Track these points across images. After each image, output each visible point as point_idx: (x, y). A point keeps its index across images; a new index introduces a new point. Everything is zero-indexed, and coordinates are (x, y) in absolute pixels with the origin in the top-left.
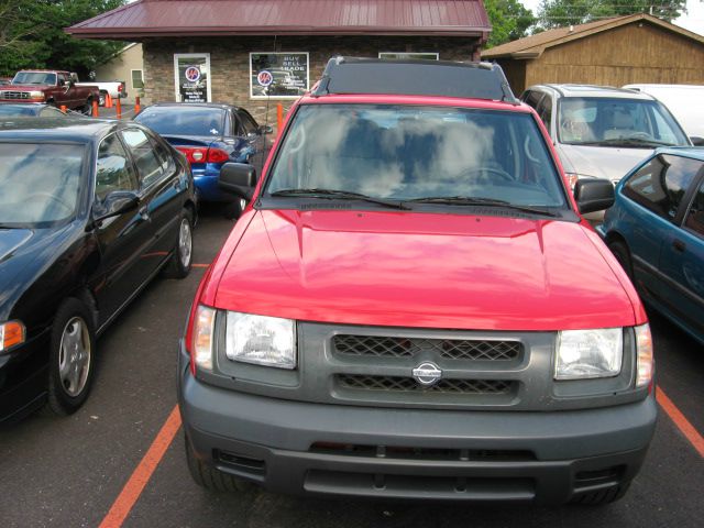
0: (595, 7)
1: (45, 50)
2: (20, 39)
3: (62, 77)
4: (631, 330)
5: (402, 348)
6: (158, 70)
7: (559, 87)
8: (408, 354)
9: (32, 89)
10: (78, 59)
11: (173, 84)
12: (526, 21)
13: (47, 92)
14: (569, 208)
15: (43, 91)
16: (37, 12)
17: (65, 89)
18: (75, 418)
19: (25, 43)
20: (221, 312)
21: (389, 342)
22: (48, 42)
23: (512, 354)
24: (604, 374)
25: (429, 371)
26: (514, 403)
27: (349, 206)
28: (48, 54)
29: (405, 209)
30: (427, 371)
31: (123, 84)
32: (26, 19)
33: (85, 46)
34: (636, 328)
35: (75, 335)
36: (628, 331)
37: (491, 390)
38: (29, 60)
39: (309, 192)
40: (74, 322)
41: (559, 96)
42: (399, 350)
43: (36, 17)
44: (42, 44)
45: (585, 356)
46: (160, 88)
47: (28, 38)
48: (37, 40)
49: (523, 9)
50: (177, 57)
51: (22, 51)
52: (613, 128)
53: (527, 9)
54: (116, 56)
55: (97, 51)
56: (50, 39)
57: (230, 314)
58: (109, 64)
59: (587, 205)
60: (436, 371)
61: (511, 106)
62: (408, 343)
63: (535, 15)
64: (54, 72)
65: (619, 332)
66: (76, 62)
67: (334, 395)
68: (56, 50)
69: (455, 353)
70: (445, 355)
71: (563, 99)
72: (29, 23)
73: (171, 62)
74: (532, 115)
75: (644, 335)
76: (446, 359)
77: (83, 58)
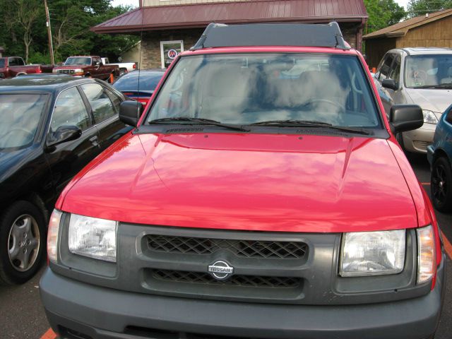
0: (447, 3)
1: (89, 44)
2: (75, 38)
3: (95, 60)
4: (413, 232)
5: (203, 246)
6: (150, 53)
7: (407, 49)
8: (208, 251)
9: (76, 67)
10: (110, 49)
11: (160, 61)
12: (400, 14)
13: (85, 69)
14: (383, 128)
15: (82, 69)
16: (84, 21)
17: (97, 67)
18: (24, 287)
19: (77, 41)
20: (66, 215)
21: (193, 241)
22: (91, 39)
23: (300, 253)
24: (388, 271)
25: (223, 268)
26: (300, 297)
27: (202, 130)
28: (91, 47)
29: (245, 131)
30: (221, 268)
31: (136, 63)
32: (77, 26)
33: (114, 41)
34: (418, 230)
35: (25, 227)
36: (411, 232)
37: (282, 284)
38: (80, 51)
39: (174, 119)
40: (24, 218)
41: (406, 55)
42: (200, 248)
43: (84, 24)
44: (88, 41)
45: (368, 254)
46: (152, 64)
47: (79, 37)
48: (84, 38)
49: (398, 7)
50: (162, 44)
51: (75, 46)
52: (448, 77)
53: (400, 6)
54: (134, 47)
55: (122, 44)
56: (92, 37)
57: (73, 216)
58: (130, 52)
59: (399, 126)
60: (228, 268)
61: (341, 51)
62: (208, 242)
63: (406, 10)
64: (90, 57)
65: (401, 234)
66: (109, 51)
67: (145, 285)
68: (97, 44)
69: (249, 251)
70: (240, 253)
71: (409, 56)
72: (80, 28)
73: (158, 47)
74: (357, 57)
75: (426, 237)
76: (241, 256)
77: (113, 49)
